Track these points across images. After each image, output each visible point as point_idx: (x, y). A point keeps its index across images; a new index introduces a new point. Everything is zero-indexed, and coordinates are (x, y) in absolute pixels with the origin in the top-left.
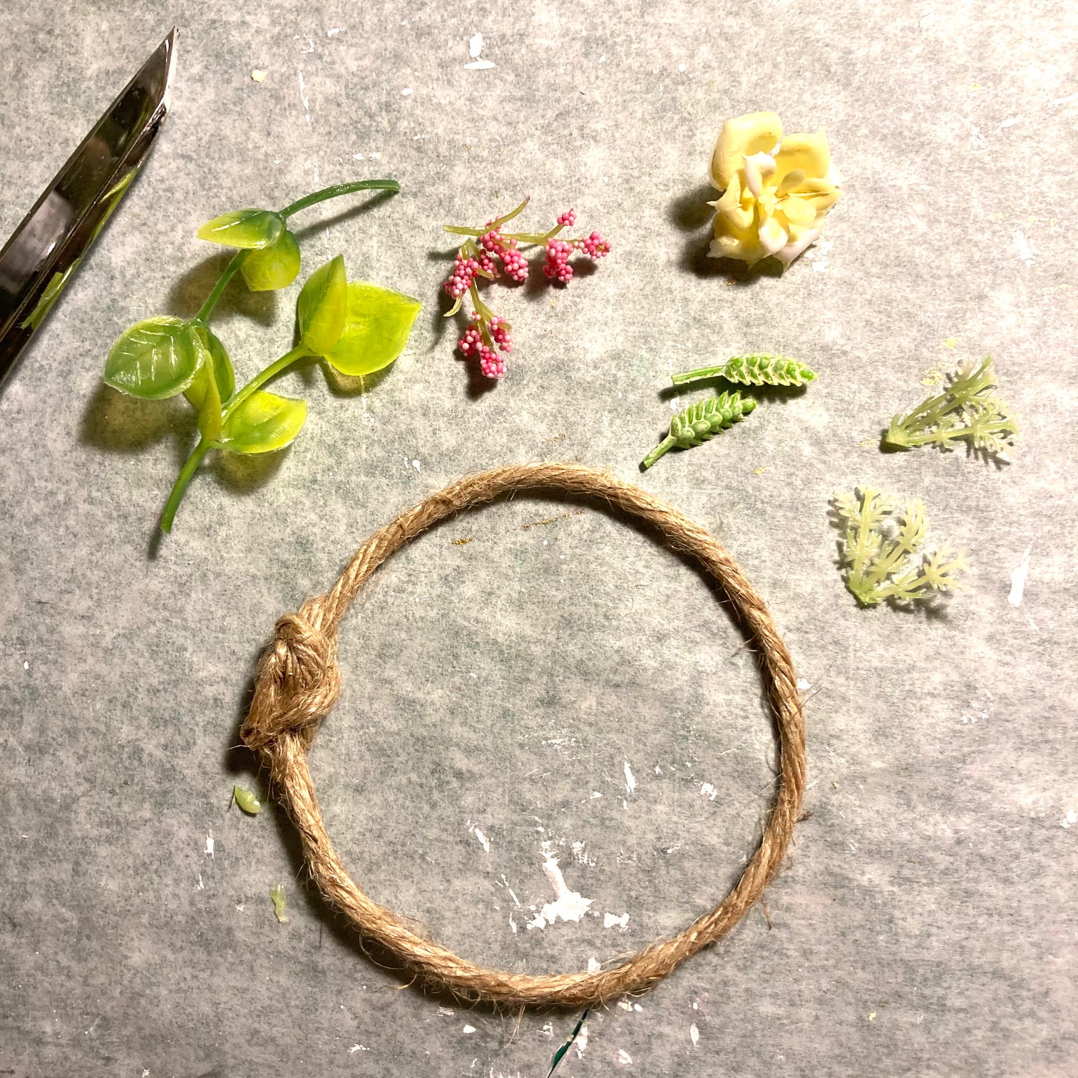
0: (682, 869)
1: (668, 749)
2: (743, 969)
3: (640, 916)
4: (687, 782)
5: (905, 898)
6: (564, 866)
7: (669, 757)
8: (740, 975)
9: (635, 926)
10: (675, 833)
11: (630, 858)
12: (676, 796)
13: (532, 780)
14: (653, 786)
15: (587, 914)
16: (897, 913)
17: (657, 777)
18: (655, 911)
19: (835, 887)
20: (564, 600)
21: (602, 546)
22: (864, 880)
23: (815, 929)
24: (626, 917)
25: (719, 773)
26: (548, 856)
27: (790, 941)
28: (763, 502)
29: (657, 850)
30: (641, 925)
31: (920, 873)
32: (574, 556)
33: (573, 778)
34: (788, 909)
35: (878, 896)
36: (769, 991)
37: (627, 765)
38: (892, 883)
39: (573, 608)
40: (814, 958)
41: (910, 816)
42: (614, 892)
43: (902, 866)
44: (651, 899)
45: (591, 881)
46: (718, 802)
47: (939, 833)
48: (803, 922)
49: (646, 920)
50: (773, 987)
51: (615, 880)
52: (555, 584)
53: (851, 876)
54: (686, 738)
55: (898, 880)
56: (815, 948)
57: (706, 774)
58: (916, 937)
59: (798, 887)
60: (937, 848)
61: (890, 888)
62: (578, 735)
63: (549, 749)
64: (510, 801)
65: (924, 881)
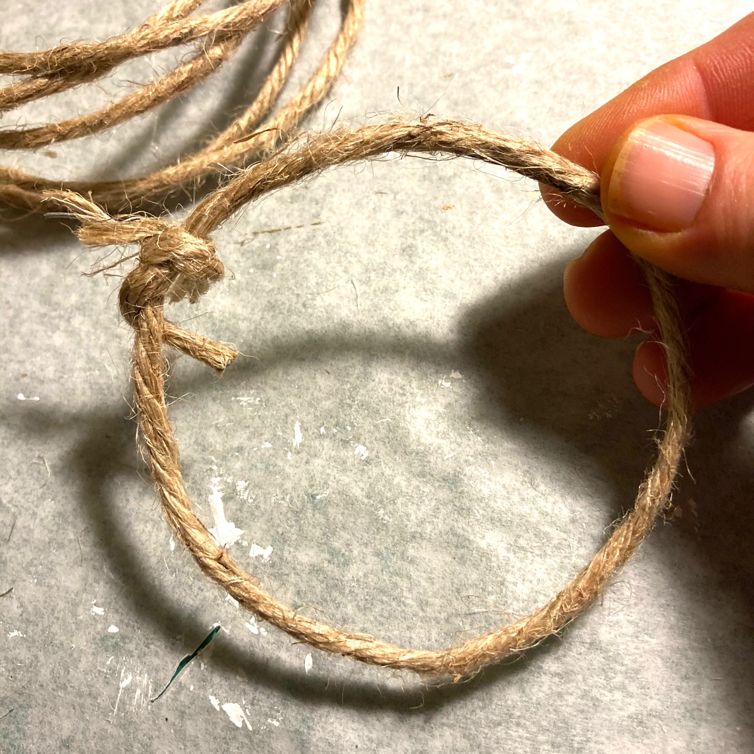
0: (325, 514)
1: (334, 414)
2: (364, 610)
3: (282, 550)
4: (345, 443)
5: (518, 564)
6: (226, 499)
7: (334, 421)
8: (360, 615)
9: (276, 559)
10: (326, 483)
11: (283, 499)
12: (333, 453)
13: (217, 428)
14: (317, 443)
15: (237, 543)
16: (509, 578)
17: (321, 436)
18: (296, 548)
19: (457, 547)
20: (273, 290)
21: (312, 252)
22: (483, 544)
23: (433, 583)
24: (270, 549)
25: (373, 439)
26: (215, 489)
27: (410, 590)
28: (447, 231)
29: (307, 495)
30: (281, 559)
31: (535, 544)
32: (287, 258)
33: (251, 429)
34: (412, 561)
35: (494, 559)
36: (383, 633)
37: (298, 424)
38: (508, 550)
39: (279, 296)
40: (429, 610)
41: (534, 493)
42: (265, 527)
43: (519, 536)
44: (295, 537)
45: (246, 515)
46: (367, 462)
47: (556, 511)
48: (424, 575)
49: (286, 554)
50: (387, 630)
51: (266, 517)
52: (268, 278)
53: (472, 538)
54: (350, 406)
55: (515, 548)
56: (431, 600)
57: (362, 438)
58: (523, 601)
59: (424, 544)
60: (553, 524)
61: (506, 554)
62: (262, 396)
63: (236, 404)
64: (195, 442)
65: (537, 552)
